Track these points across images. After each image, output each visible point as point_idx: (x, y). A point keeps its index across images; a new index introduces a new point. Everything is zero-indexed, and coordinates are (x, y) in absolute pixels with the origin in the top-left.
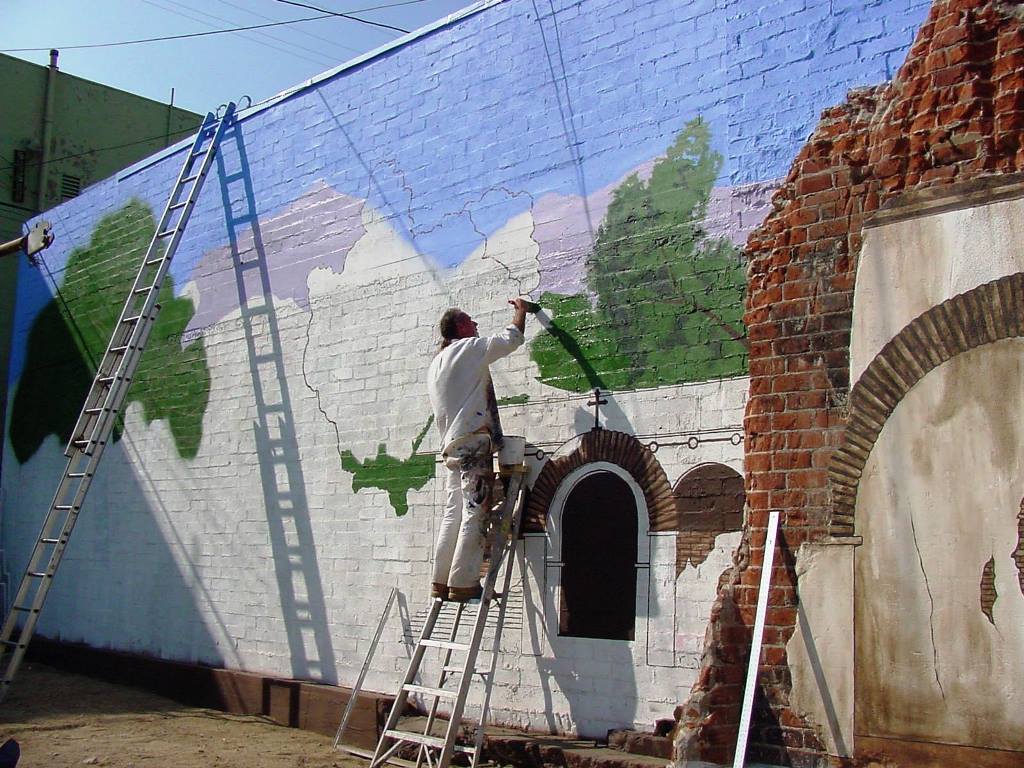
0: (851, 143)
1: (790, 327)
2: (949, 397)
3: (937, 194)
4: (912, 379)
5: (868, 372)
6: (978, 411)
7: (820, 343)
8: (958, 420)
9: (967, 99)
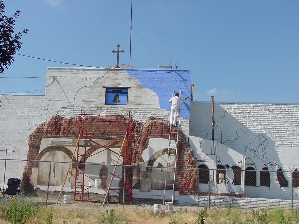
0: (42, 128)
1: (34, 146)
2: (49, 155)
3: (50, 136)
4: (46, 153)
5: (41, 152)
6: (51, 156)
7: (37, 148)
8: (49, 157)
9: (54, 128)
